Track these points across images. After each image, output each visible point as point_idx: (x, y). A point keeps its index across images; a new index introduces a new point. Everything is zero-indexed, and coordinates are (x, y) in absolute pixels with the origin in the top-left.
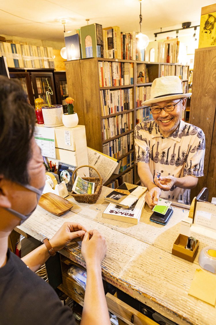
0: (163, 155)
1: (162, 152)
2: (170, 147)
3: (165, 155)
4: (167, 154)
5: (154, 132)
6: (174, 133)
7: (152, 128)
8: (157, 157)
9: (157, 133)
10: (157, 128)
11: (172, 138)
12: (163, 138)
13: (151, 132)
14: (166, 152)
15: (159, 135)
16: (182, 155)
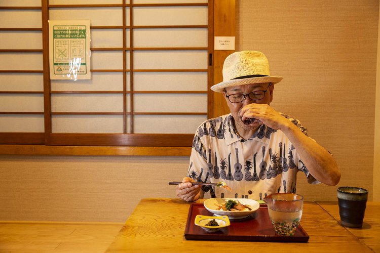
0: (248, 167)
1: (246, 162)
2: (257, 153)
3: (250, 166)
4: (253, 165)
5: (227, 134)
6: (259, 131)
7: (224, 129)
8: (239, 171)
9: (232, 136)
10: (231, 127)
11: (256, 138)
12: (242, 141)
13: (224, 136)
14: (252, 161)
15: (236, 138)
16: (272, 160)
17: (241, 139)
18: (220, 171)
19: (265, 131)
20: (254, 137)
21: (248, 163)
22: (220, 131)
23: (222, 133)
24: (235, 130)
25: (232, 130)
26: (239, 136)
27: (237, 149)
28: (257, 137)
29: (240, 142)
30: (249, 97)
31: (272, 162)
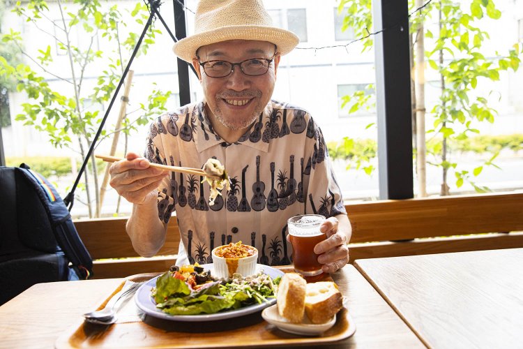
0: (233, 188)
2: (247, 166)
4: (241, 185)
5: (197, 134)
6: (252, 130)
7: (193, 126)
9: (207, 137)
10: (204, 123)
11: (248, 142)
12: (224, 145)
13: (192, 137)
14: (240, 179)
15: (213, 140)
16: (279, 181)
17: (222, 141)
18: (187, 194)
19: (262, 131)
20: (244, 140)
21: (233, 182)
22: (185, 127)
23: (189, 132)
24: (212, 128)
25: (206, 126)
26: (218, 137)
28: (249, 140)
29: (220, 146)
30: (241, 68)
31: (280, 185)
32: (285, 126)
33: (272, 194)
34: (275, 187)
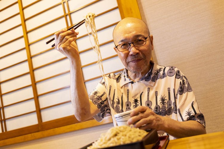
0: (136, 104)
1: (134, 100)
3: (138, 104)
4: (140, 102)
6: (147, 75)
7: (121, 77)
8: (129, 108)
9: (125, 80)
10: (125, 75)
12: (132, 83)
14: (139, 99)
15: (128, 81)
16: (161, 101)
17: (131, 81)
19: (152, 76)
20: (142, 80)
21: (136, 101)
22: (118, 79)
26: (130, 79)
27: (128, 90)
28: (144, 80)
29: (130, 83)
31: (161, 103)
32: (164, 74)
33: (157, 108)
34: (159, 104)
